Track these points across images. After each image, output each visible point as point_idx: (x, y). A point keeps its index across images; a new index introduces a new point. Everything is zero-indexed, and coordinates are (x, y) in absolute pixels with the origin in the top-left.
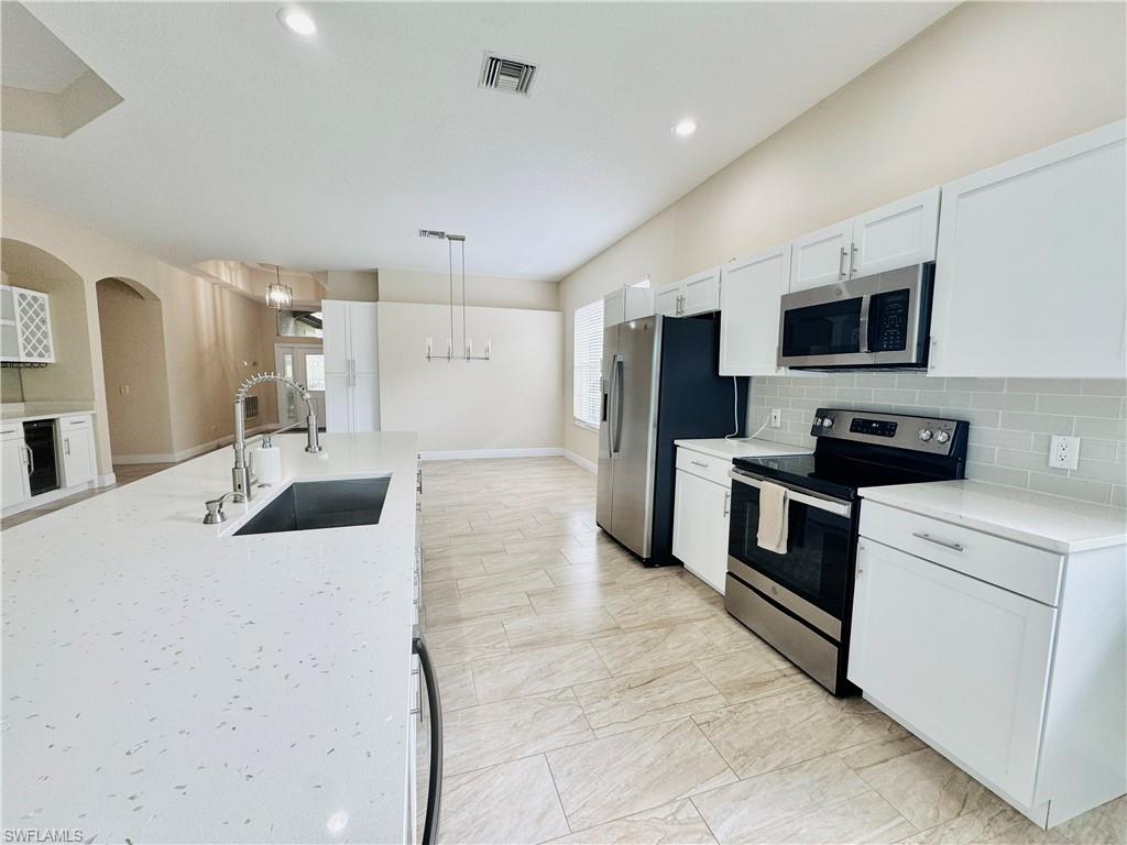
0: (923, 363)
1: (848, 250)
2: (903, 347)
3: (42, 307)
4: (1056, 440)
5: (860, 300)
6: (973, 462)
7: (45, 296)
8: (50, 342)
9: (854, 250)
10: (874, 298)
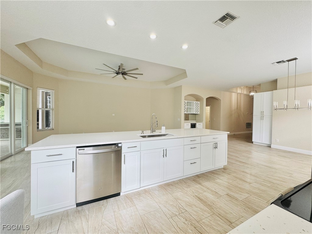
3: (198, 104)
7: (199, 102)
8: (199, 110)
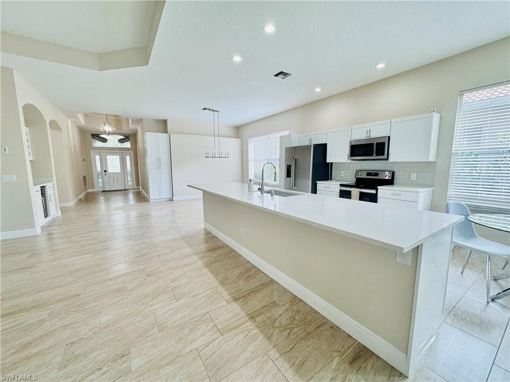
0: (387, 159)
1: (369, 131)
2: (383, 155)
4: (412, 174)
5: (373, 144)
6: (395, 181)
8: (31, 150)
9: (370, 131)
10: (377, 143)
